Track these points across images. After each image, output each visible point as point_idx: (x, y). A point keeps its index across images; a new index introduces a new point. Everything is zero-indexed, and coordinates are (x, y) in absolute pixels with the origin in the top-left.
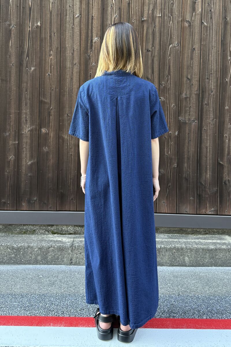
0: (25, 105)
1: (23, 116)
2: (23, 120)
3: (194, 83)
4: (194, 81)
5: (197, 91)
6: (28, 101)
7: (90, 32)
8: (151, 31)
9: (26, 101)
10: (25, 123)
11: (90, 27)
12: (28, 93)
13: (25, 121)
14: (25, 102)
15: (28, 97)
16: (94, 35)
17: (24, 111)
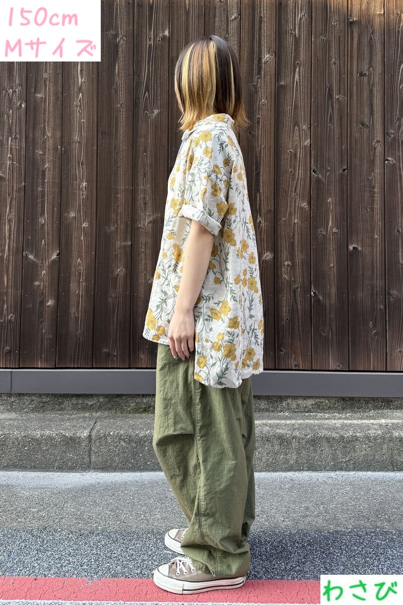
0: (142, 177)
1: (139, 196)
2: (140, 202)
6: (148, 169)
7: (256, 45)
8: (366, 40)
9: (144, 169)
10: (143, 209)
11: (257, 37)
12: (148, 155)
13: (143, 205)
14: (142, 171)
15: (149, 162)
16: (264, 49)
17: (142, 187)
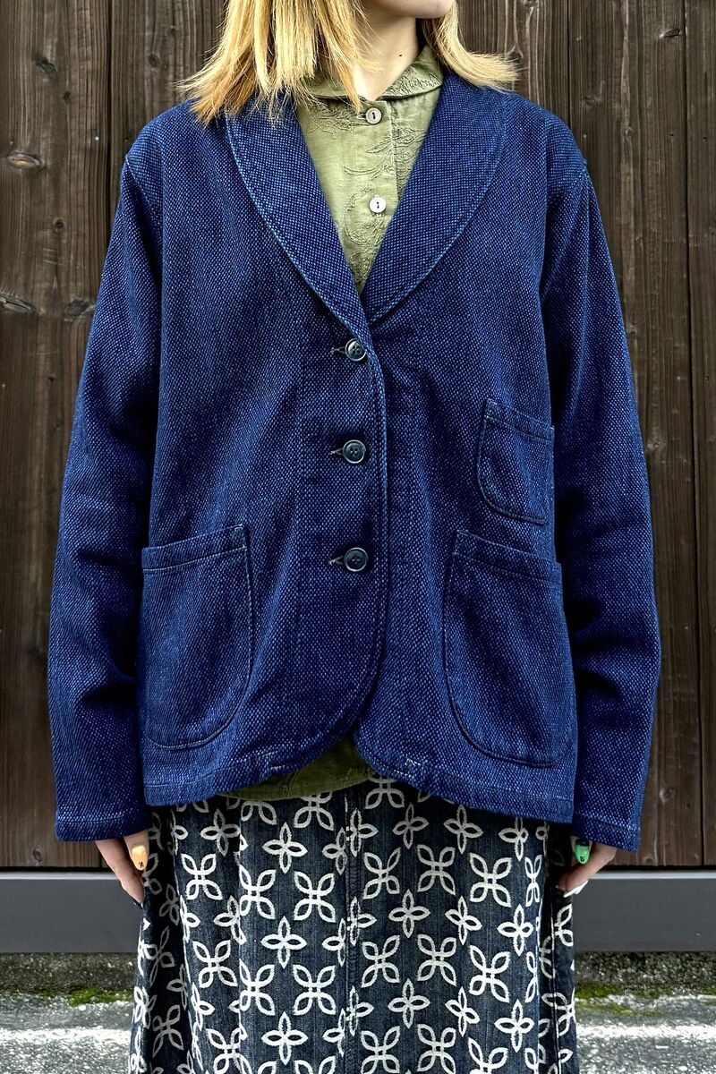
3: (75, 89)
4: (75, 76)
5: (93, 132)
